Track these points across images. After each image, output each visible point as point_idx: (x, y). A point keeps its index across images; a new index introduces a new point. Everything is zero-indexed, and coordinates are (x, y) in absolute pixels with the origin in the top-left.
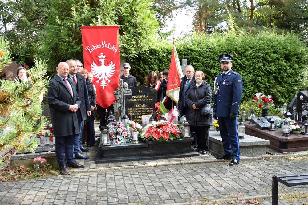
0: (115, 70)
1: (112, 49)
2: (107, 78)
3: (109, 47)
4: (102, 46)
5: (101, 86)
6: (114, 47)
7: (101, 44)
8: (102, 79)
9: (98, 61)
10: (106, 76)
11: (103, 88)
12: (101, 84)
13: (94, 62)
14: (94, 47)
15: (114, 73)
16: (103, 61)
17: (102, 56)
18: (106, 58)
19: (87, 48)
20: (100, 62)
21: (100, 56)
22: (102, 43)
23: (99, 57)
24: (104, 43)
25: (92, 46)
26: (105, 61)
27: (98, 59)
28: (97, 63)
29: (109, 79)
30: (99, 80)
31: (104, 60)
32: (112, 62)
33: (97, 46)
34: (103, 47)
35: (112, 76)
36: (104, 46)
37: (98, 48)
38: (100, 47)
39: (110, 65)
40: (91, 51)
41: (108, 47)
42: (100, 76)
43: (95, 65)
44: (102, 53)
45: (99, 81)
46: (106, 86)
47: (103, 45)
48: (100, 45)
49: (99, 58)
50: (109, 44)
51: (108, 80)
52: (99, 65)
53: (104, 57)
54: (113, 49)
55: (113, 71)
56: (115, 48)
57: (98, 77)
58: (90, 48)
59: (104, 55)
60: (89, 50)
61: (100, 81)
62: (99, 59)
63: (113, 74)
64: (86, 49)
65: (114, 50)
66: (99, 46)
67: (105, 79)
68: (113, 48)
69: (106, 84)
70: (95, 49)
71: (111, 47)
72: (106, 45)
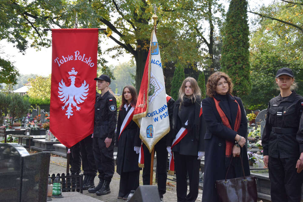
1: (87, 63)
3: (84, 60)
4: (74, 57)
5: (66, 114)
6: (90, 60)
10: (75, 101)
11: (69, 117)
12: (67, 111)
14: (64, 59)
15: (87, 98)
16: (73, 79)
18: (78, 75)
19: (56, 59)
20: (70, 81)
21: (71, 71)
22: (75, 54)
23: (70, 73)
24: (77, 53)
25: (63, 57)
26: (76, 79)
27: (68, 76)
28: (66, 81)
29: (78, 105)
30: (65, 106)
33: (69, 57)
36: (77, 58)
37: (69, 60)
38: (72, 58)
39: (83, 85)
40: (60, 63)
41: (82, 60)
42: (67, 100)
44: (73, 68)
46: (72, 115)
47: (76, 56)
48: (73, 57)
50: (84, 55)
52: (69, 84)
53: (76, 73)
54: (89, 63)
56: (91, 62)
59: (75, 71)
60: (58, 62)
65: (89, 65)
66: (70, 58)
67: (72, 104)
70: (65, 61)
71: (87, 60)
72: (80, 57)
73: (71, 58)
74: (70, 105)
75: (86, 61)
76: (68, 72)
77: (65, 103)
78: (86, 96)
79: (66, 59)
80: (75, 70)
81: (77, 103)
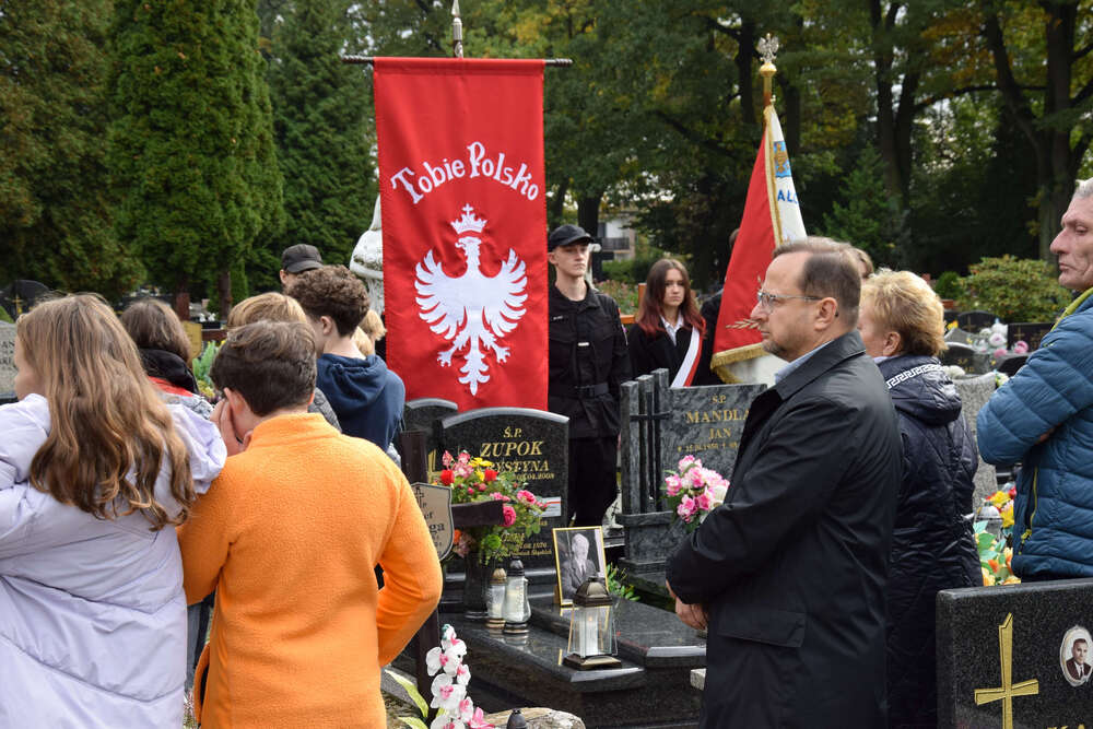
0: (525, 297)
1: (514, 186)
2: (489, 341)
3: (503, 177)
4: (468, 167)
5: (463, 381)
6: (525, 175)
7: (465, 158)
8: (469, 343)
9: (450, 247)
10: (488, 326)
11: (474, 390)
12: (463, 370)
13: (430, 254)
14: (432, 173)
15: (523, 312)
16: (472, 249)
17: (468, 223)
18: (486, 231)
19: (399, 176)
20: (460, 255)
21: (461, 220)
22: (469, 152)
24: (478, 149)
25: (426, 165)
26: (481, 247)
27: (450, 238)
28: (445, 258)
29: (500, 342)
30: (452, 350)
31: (477, 241)
32: (512, 253)
33: (447, 166)
34: (475, 174)
35: (514, 326)
36: (479, 169)
37: (451, 177)
38: (459, 171)
39: (506, 267)
40: (419, 191)
41: (497, 177)
42: (460, 328)
43: (436, 269)
44: (468, 208)
45: (454, 357)
47: (474, 163)
48: (462, 166)
49: (453, 231)
50: (502, 157)
51: (496, 347)
52: (456, 267)
53: (479, 225)
54: (521, 185)
55: (518, 302)
56: (531, 182)
57: (447, 332)
58: (413, 181)
59: (476, 219)
60: (409, 187)
61: (460, 357)
62: (457, 236)
63: (516, 315)
64: (393, 180)
65: (523, 192)
66: (453, 170)
67: (481, 341)
68: (520, 177)
69: (485, 368)
70: (437, 183)
71: (510, 177)
72: (488, 166)
73: (454, 168)
74: (475, 343)
75: (507, 179)
76: (452, 224)
77: (454, 339)
78: (519, 305)
79: (439, 176)
80: (473, 215)
81: (496, 336)
